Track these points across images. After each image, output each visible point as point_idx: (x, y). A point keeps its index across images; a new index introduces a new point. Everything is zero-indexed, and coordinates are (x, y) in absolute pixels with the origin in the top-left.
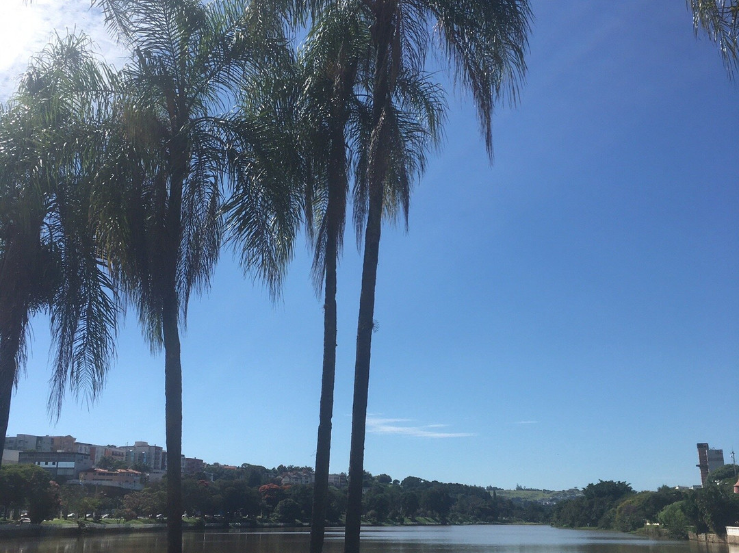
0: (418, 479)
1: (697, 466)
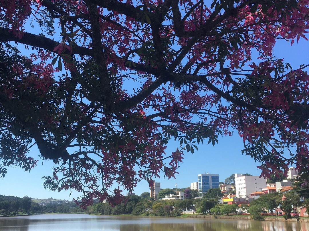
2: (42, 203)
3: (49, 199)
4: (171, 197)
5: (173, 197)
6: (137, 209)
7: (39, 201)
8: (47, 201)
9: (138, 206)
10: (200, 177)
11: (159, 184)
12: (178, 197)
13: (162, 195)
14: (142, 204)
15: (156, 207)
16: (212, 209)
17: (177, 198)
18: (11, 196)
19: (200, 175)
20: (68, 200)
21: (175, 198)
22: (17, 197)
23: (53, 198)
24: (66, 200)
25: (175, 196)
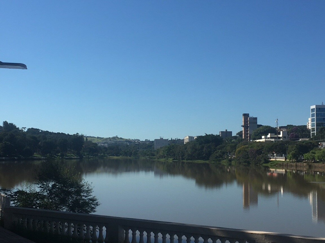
0: (38, 130)
1: (242, 126)
2: (104, 143)
3: (114, 138)
4: (269, 138)
5: (271, 138)
6: (217, 153)
7: (100, 140)
8: (110, 140)
9: (219, 149)
10: (313, 110)
11: (256, 119)
12: (280, 138)
13: (258, 135)
14: (224, 146)
15: (240, 152)
16: (306, 155)
17: (277, 140)
18: (61, 133)
19: (314, 107)
20: (140, 140)
21: (273, 140)
22: (68, 134)
23: (119, 137)
24: (137, 140)
25: (276, 136)
